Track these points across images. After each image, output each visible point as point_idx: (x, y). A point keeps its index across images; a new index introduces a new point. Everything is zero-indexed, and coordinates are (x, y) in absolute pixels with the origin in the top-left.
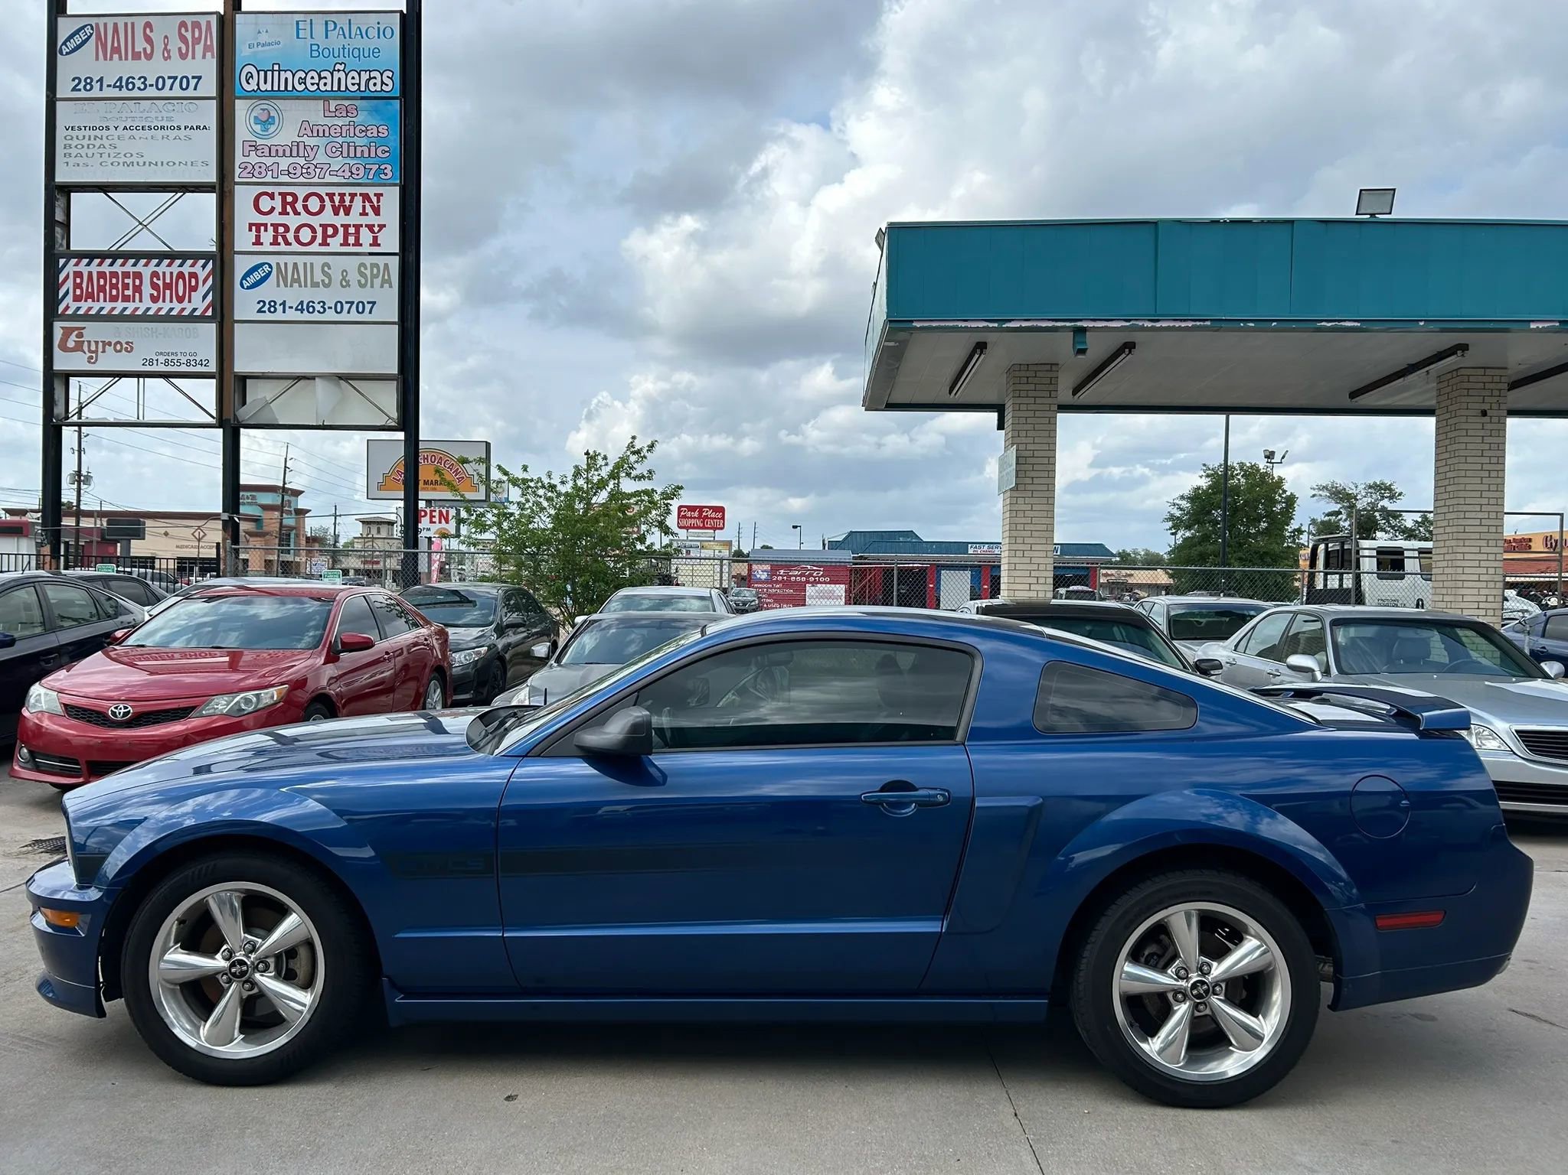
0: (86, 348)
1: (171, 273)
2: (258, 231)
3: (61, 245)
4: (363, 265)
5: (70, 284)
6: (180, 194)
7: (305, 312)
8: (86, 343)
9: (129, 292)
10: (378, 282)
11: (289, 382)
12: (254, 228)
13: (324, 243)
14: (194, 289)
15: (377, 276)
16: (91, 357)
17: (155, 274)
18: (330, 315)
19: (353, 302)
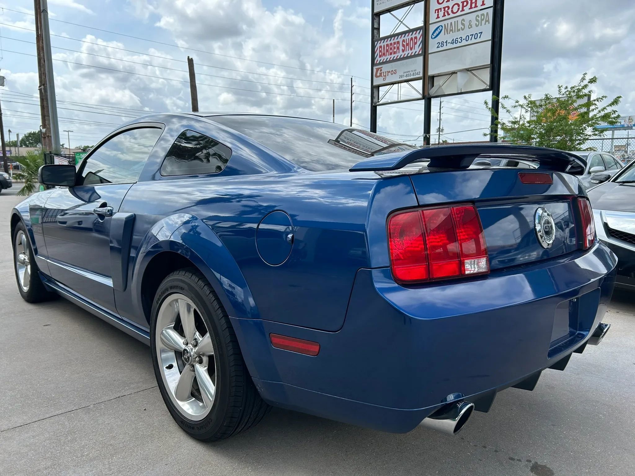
0: (383, 75)
1: (409, 39)
2: (438, 12)
3: (377, 37)
4: (478, 16)
5: (378, 51)
6: (412, 5)
7: (454, 43)
8: (383, 73)
9: (395, 50)
10: (483, 22)
11: (448, 76)
12: (437, 11)
13: (463, 10)
14: (416, 43)
15: (483, 20)
16: (384, 78)
17: (404, 41)
18: (464, 43)
19: (473, 35)
